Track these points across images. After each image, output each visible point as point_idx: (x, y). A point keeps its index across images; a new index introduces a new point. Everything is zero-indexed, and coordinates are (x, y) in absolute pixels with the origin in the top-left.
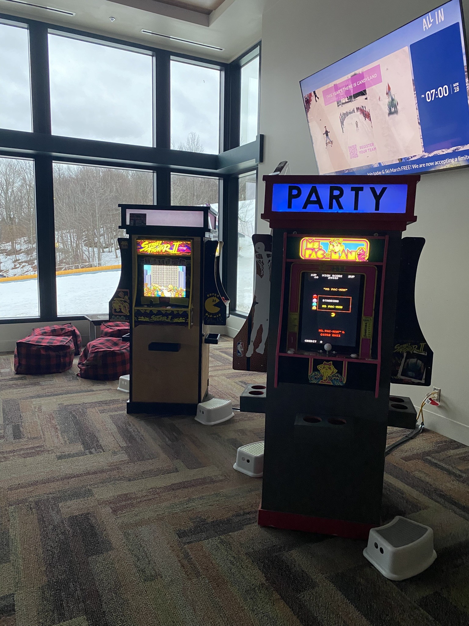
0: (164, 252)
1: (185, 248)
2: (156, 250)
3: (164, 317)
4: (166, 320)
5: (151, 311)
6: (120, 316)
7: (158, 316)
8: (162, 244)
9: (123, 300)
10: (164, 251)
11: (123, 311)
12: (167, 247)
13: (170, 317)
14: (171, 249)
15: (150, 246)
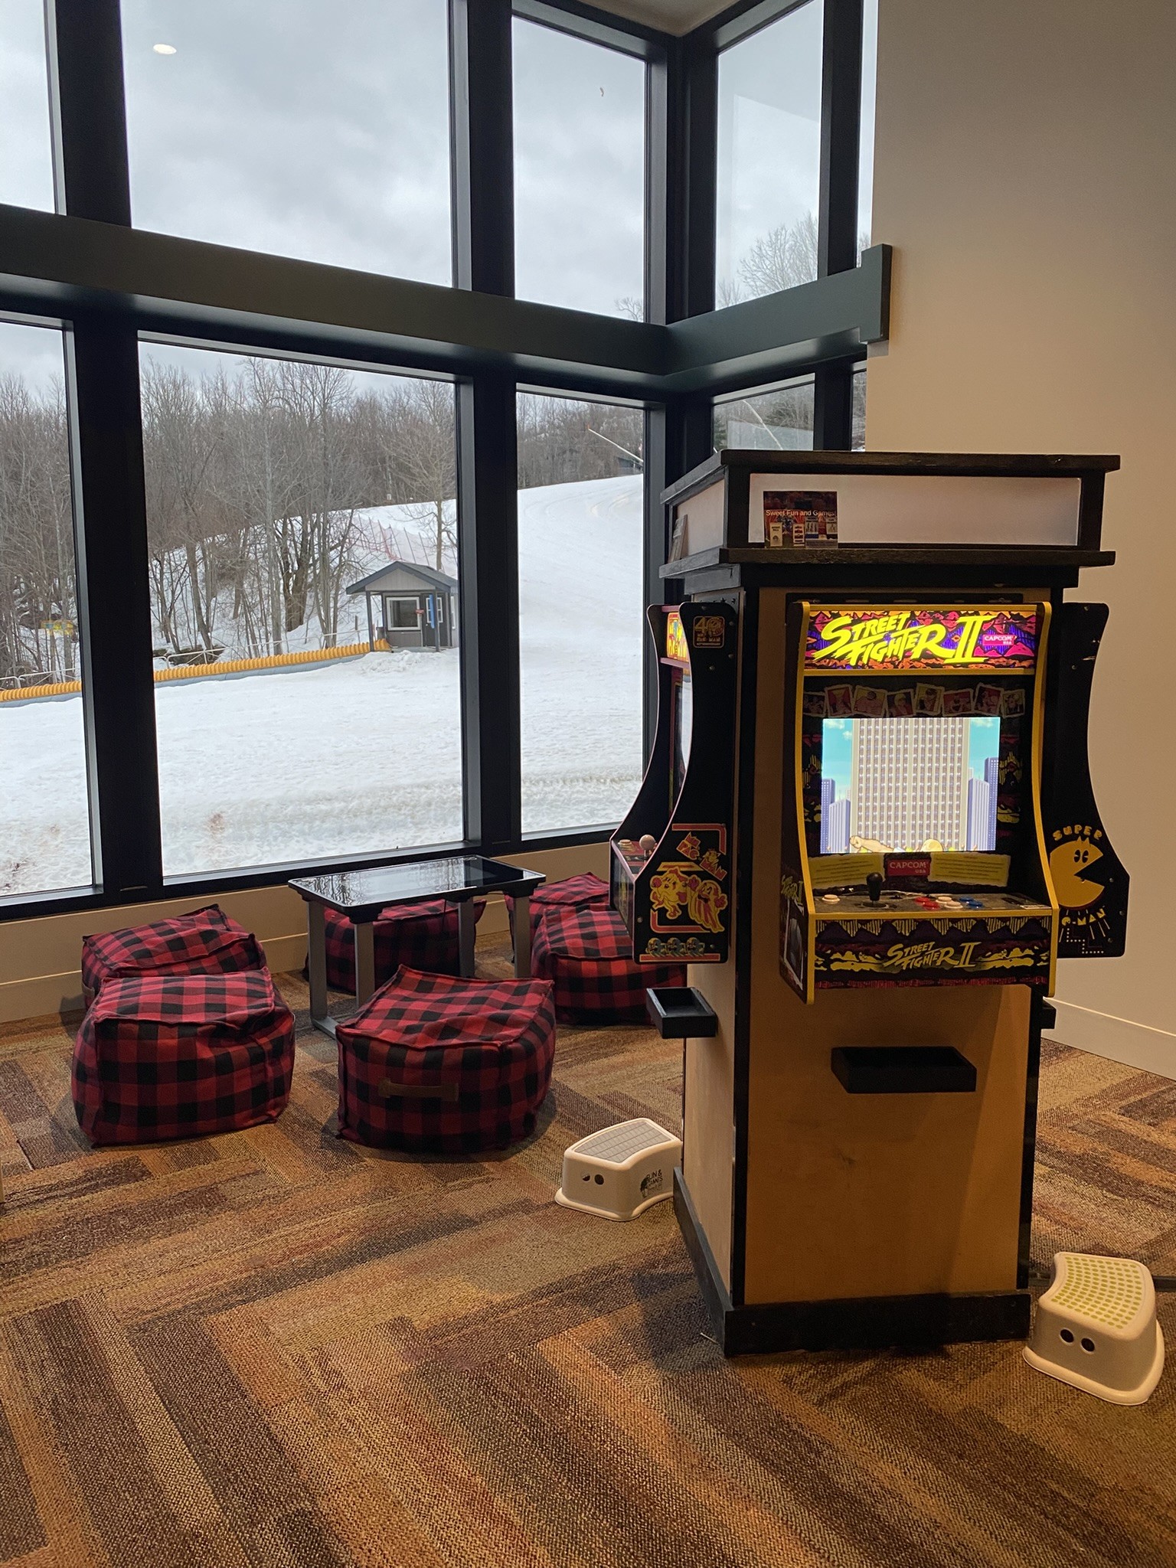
0: (918, 660)
1: (1010, 637)
2: (883, 652)
3: (943, 951)
4: (952, 962)
5: (887, 925)
6: (683, 938)
7: (918, 948)
8: (912, 621)
9: (697, 868)
10: (916, 654)
11: (693, 915)
12: (933, 634)
13: (969, 947)
14: (948, 643)
15: (856, 637)
